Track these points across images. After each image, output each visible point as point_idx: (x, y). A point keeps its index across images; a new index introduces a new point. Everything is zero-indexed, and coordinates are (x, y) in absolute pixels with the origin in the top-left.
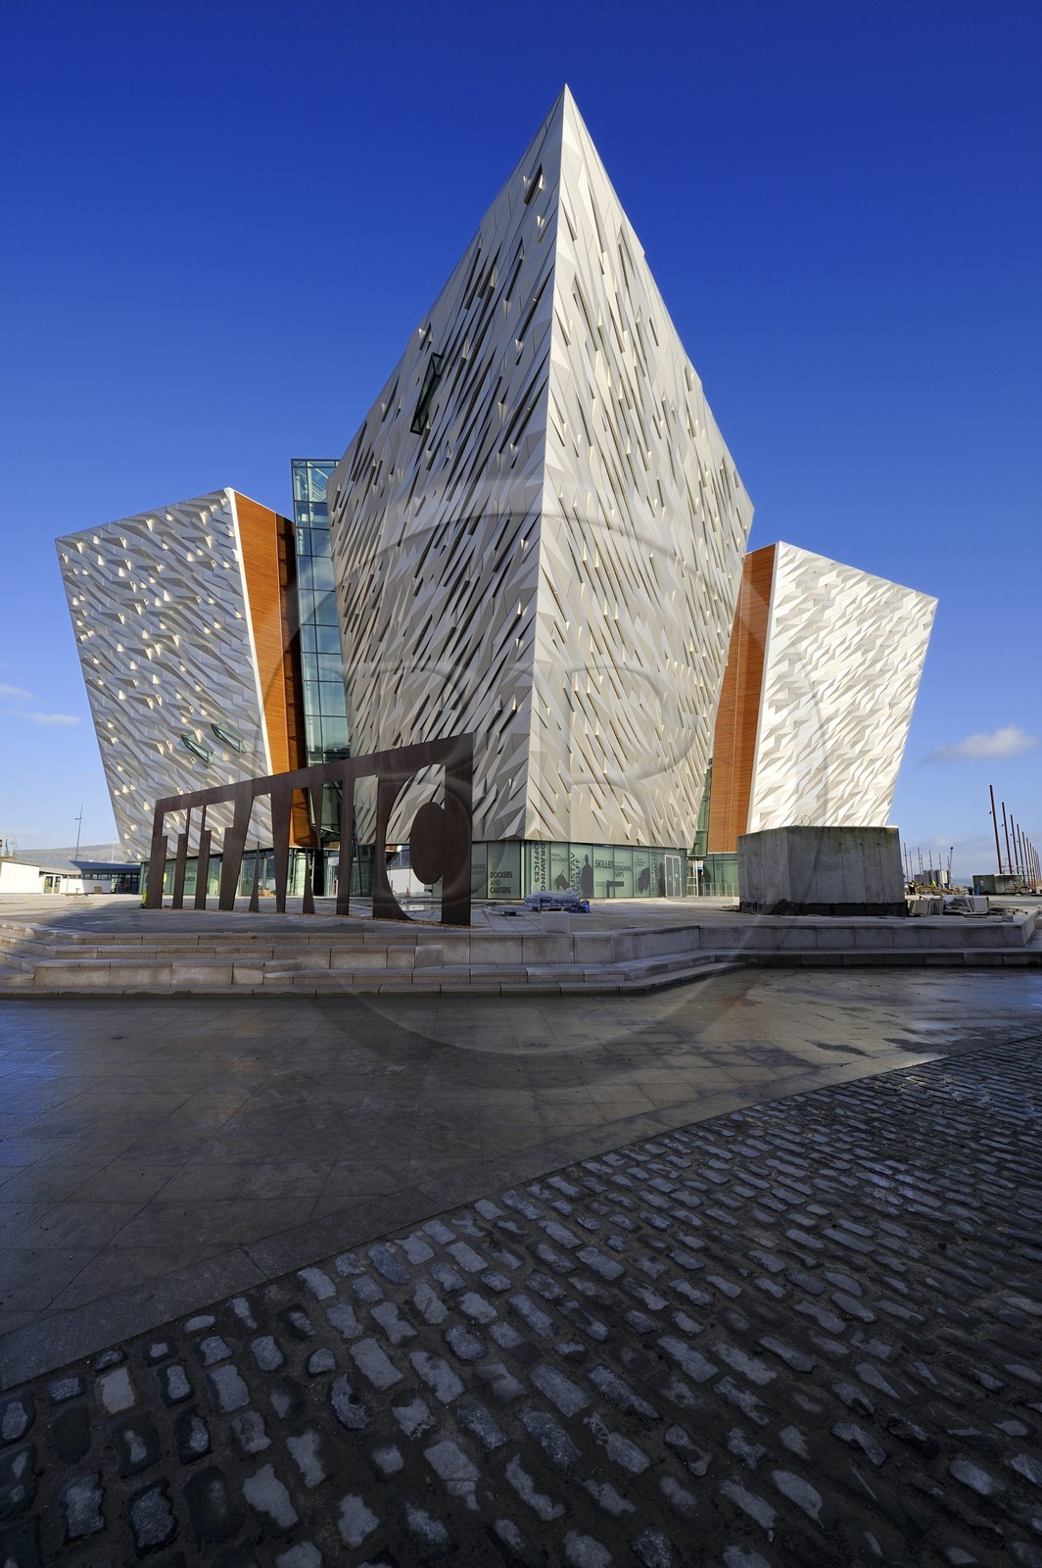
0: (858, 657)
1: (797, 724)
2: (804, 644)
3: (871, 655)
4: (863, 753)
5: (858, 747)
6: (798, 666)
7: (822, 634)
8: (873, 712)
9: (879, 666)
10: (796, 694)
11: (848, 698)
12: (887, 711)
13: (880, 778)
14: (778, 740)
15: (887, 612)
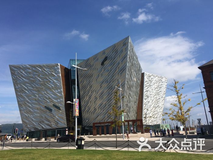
0: (156, 89)
1: (148, 102)
2: (149, 88)
3: (158, 89)
4: (158, 106)
5: (157, 105)
6: (148, 92)
7: (151, 86)
8: (159, 99)
9: (159, 91)
10: (148, 97)
11: (155, 97)
12: (161, 98)
13: (161, 110)
14: (146, 105)
15: (160, 81)
